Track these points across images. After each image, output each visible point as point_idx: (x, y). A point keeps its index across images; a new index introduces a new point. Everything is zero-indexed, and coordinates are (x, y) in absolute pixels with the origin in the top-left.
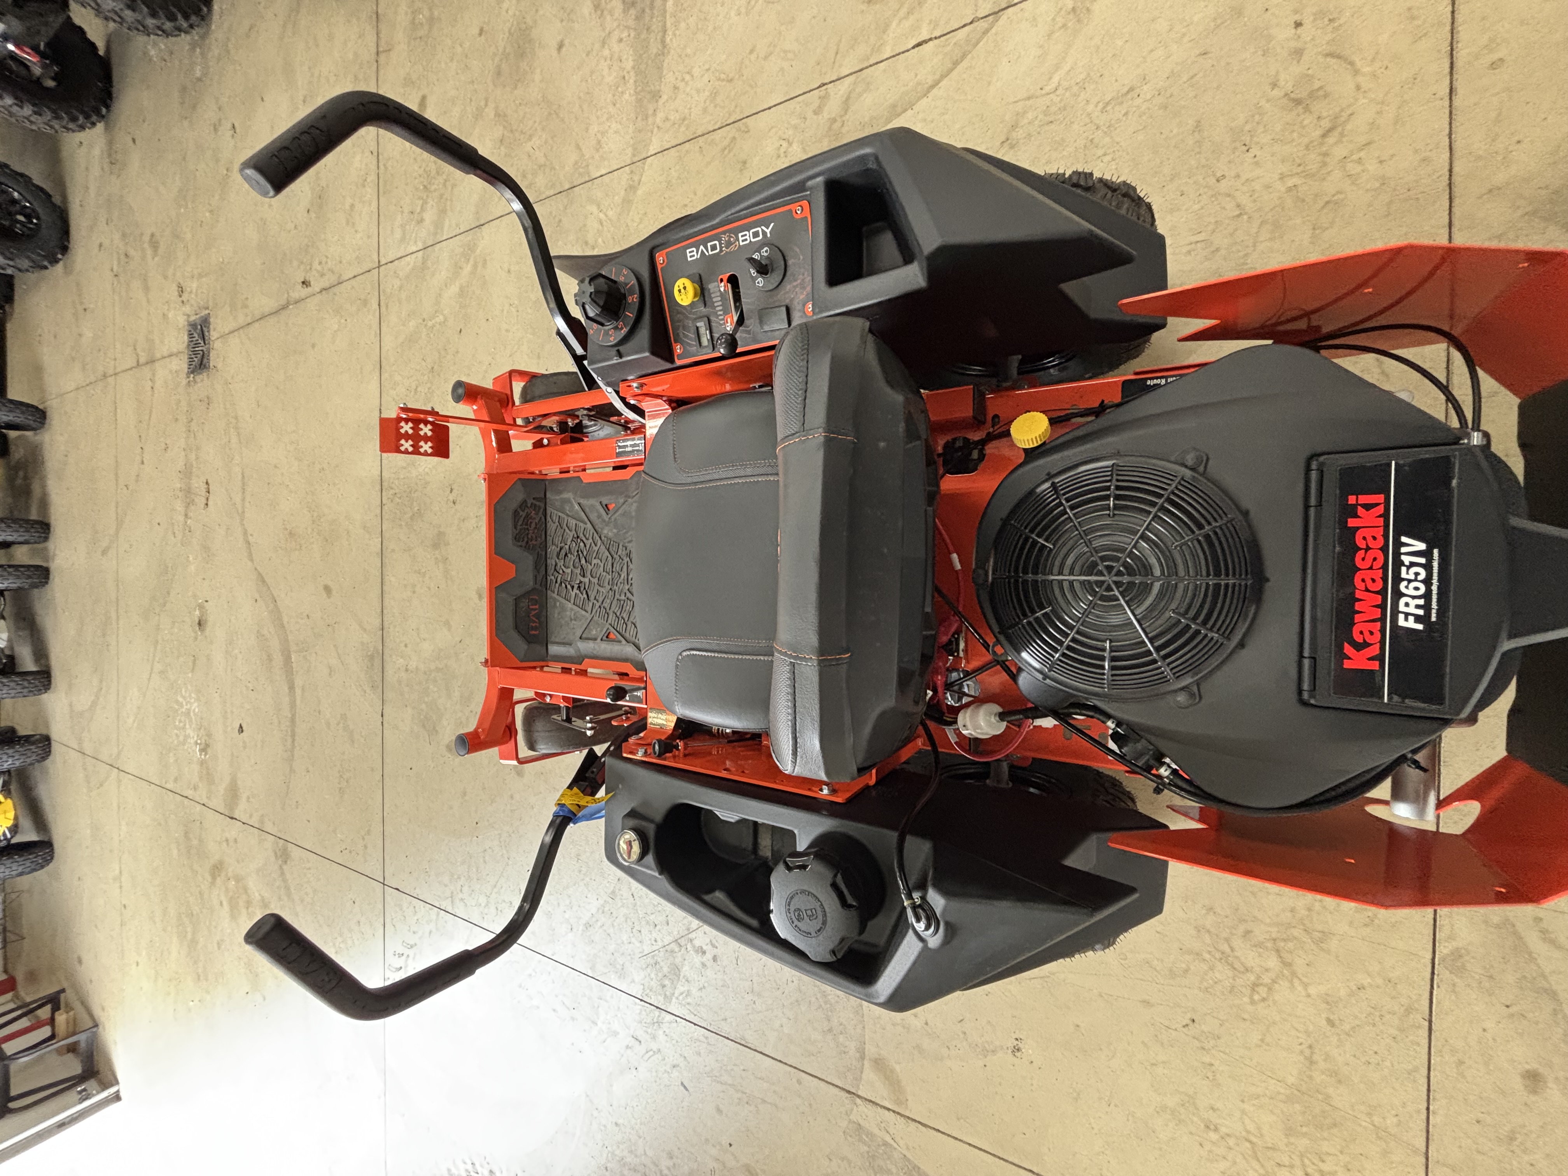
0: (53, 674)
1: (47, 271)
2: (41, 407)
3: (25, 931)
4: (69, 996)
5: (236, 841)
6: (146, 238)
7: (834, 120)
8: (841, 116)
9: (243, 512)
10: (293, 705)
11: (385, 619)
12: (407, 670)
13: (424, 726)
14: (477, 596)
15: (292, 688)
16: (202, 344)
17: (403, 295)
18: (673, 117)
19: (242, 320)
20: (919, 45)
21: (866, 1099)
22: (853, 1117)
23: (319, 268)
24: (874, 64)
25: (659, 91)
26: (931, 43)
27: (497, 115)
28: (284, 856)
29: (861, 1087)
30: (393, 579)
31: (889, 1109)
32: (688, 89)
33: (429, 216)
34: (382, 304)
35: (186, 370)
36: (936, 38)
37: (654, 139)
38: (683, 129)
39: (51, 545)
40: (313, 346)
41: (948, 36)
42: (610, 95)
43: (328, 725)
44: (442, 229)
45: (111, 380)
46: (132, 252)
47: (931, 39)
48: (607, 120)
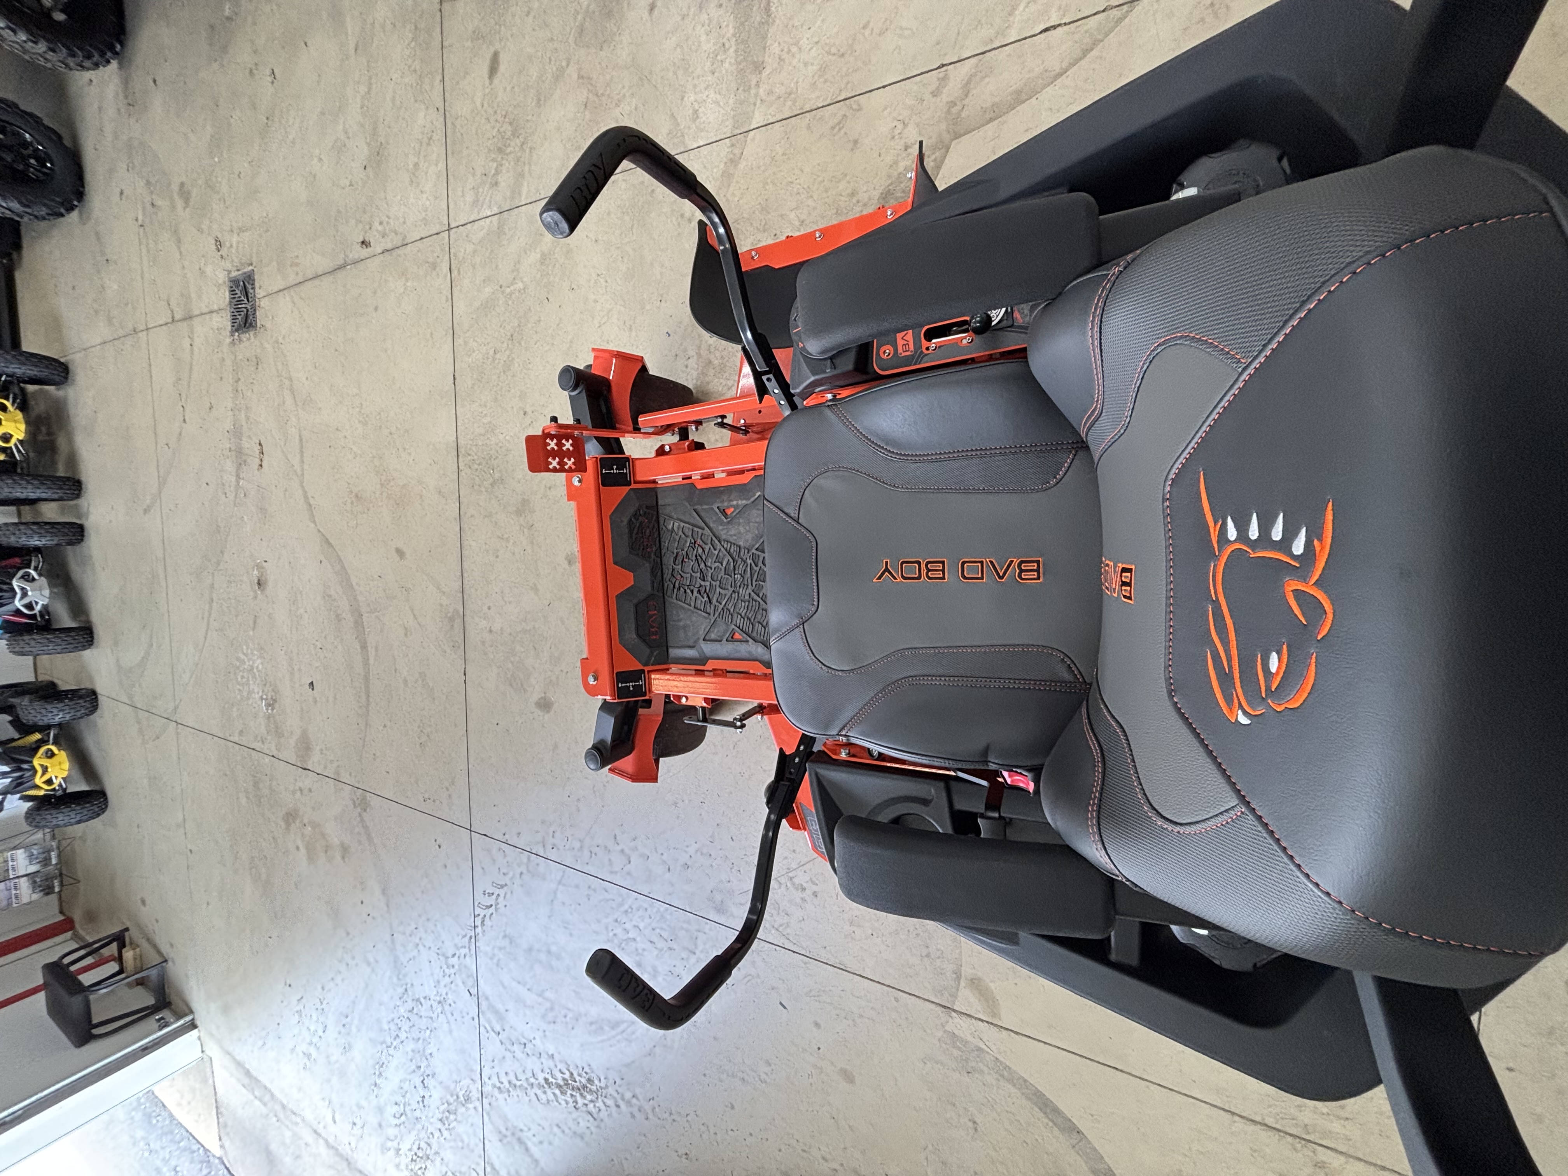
0: (95, 631)
1: (62, 219)
2: (62, 360)
3: (80, 875)
4: (134, 934)
5: (310, 790)
6: (175, 187)
7: (953, 104)
8: (962, 100)
9: (303, 475)
10: (366, 663)
11: (465, 582)
12: (491, 631)
13: (511, 685)
14: (566, 562)
15: (364, 647)
16: (246, 301)
17: (477, 260)
18: (779, 90)
19: (292, 279)
20: (1046, 30)
21: (961, 1013)
22: (948, 1028)
23: (380, 228)
24: (999, 47)
25: (763, 63)
26: (1059, 28)
27: (581, 77)
28: (363, 805)
29: (957, 1003)
30: (474, 544)
31: (982, 1021)
32: (795, 62)
33: (505, 179)
34: (453, 268)
35: (229, 328)
36: (1065, 24)
37: (757, 113)
38: (789, 103)
39: (83, 502)
40: (376, 309)
41: (1080, 22)
42: (709, 63)
43: (405, 681)
44: (520, 195)
45: (143, 336)
46: (159, 202)
47: (1059, 25)
48: (706, 89)
